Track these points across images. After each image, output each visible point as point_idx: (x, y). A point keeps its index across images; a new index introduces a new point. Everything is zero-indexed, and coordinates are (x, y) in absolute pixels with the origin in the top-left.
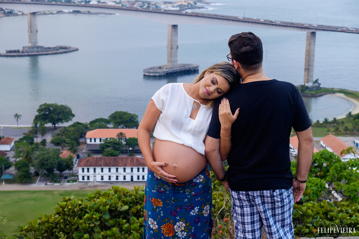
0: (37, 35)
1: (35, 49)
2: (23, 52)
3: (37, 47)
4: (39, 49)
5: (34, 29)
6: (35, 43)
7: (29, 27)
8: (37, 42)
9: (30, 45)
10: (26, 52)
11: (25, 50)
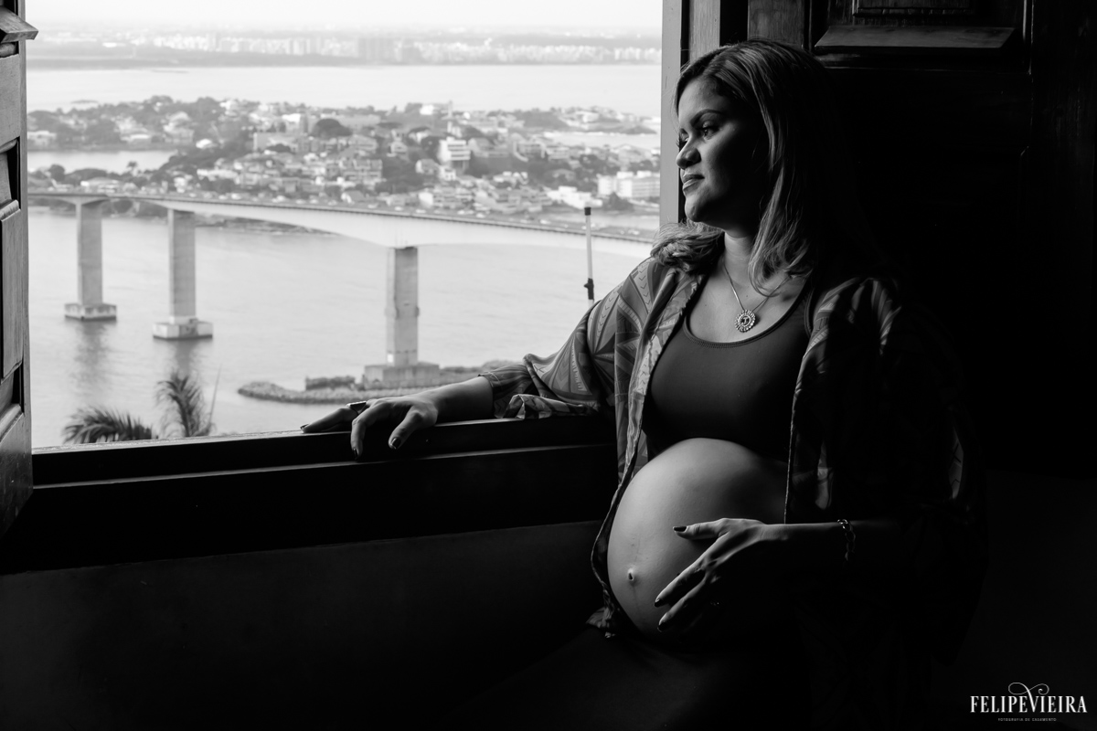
0: (416, 324)
1: (408, 376)
2: (362, 388)
3: (416, 369)
4: (421, 376)
5: (407, 305)
6: (407, 352)
7: (392, 296)
8: (415, 351)
9: (391, 359)
10: (373, 388)
11: (371, 378)
